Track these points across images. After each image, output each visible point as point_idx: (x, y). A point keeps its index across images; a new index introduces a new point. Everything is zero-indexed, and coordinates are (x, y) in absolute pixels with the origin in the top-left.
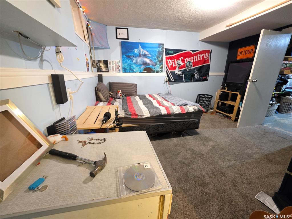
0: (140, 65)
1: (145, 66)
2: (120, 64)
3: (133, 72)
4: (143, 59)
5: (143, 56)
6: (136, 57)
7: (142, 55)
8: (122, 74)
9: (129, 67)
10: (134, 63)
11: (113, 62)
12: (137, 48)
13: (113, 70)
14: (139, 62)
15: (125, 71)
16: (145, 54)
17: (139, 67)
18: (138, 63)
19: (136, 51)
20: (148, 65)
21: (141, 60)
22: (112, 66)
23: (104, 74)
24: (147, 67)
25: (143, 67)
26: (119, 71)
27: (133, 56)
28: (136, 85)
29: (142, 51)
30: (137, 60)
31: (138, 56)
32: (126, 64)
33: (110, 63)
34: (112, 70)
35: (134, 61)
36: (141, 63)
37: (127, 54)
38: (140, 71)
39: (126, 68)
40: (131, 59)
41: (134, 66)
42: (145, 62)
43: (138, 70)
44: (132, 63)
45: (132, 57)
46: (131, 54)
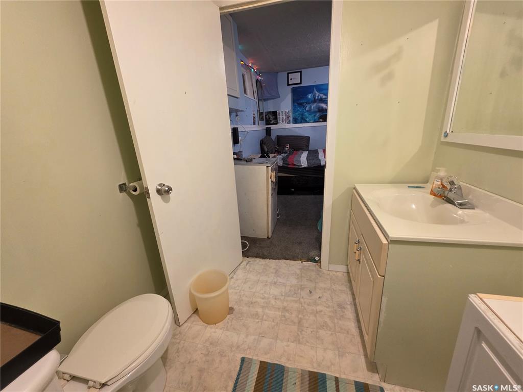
0: (315, 112)
1: (321, 113)
2: (290, 114)
3: (306, 122)
6: (309, 103)
7: (318, 99)
8: (292, 125)
9: (301, 116)
10: (308, 111)
11: (282, 112)
12: (311, 92)
13: (283, 122)
15: (296, 121)
16: (321, 98)
17: (313, 115)
18: (312, 110)
19: (310, 96)
20: (325, 111)
21: (316, 106)
22: (281, 116)
23: (273, 127)
24: (324, 114)
25: (318, 115)
26: (289, 123)
27: (306, 103)
28: (309, 137)
29: (317, 95)
30: (310, 107)
31: (312, 102)
32: (297, 113)
33: (279, 113)
34: (281, 122)
35: (307, 109)
36: (316, 110)
37: (299, 102)
38: (315, 120)
39: (297, 117)
40: (304, 106)
41: (307, 114)
42: (321, 108)
43: (312, 119)
44: (305, 111)
46: (303, 101)
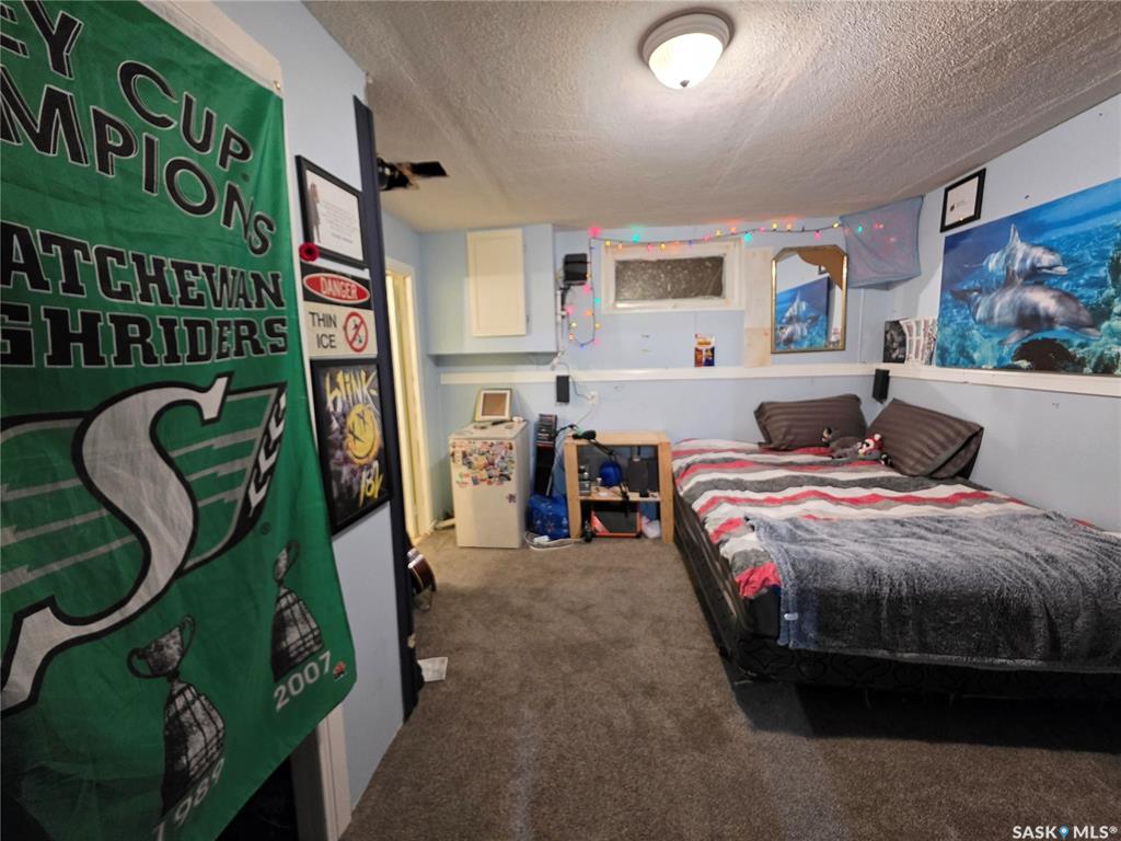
1: (1027, 332)
2: (935, 331)
4: (1019, 294)
5: (1025, 279)
8: (935, 372)
11: (918, 323)
13: (916, 356)
14: (999, 316)
16: (1033, 266)
18: (996, 320)
19: (994, 262)
20: (1045, 325)
21: (1012, 301)
22: (915, 338)
23: (894, 369)
24: (1039, 336)
26: (929, 362)
27: (980, 291)
28: (979, 427)
29: (1020, 256)
33: (910, 328)
34: (913, 355)
35: (980, 313)
36: (1010, 318)
38: (1001, 360)
40: (970, 304)
43: (990, 354)
45: (975, 293)
